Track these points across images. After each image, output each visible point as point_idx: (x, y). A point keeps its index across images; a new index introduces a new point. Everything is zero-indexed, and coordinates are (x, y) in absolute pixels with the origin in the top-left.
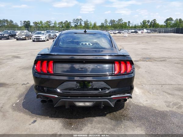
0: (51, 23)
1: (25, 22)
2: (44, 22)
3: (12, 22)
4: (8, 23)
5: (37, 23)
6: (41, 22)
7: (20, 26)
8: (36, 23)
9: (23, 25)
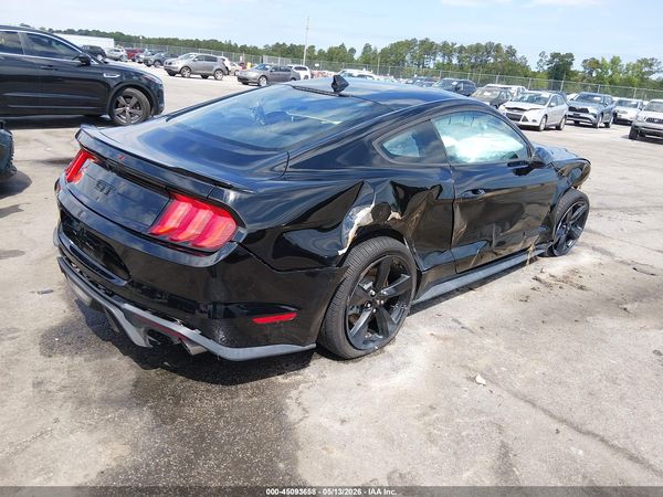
0: (655, 68)
1: (555, 56)
2: (624, 62)
3: (512, 52)
4: (500, 56)
5: (597, 62)
6: (615, 61)
7: (534, 68)
8: (593, 64)
9: (546, 68)
